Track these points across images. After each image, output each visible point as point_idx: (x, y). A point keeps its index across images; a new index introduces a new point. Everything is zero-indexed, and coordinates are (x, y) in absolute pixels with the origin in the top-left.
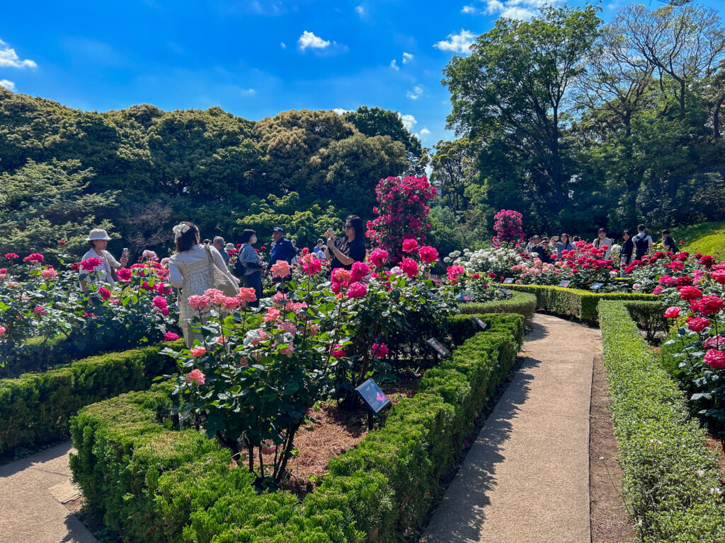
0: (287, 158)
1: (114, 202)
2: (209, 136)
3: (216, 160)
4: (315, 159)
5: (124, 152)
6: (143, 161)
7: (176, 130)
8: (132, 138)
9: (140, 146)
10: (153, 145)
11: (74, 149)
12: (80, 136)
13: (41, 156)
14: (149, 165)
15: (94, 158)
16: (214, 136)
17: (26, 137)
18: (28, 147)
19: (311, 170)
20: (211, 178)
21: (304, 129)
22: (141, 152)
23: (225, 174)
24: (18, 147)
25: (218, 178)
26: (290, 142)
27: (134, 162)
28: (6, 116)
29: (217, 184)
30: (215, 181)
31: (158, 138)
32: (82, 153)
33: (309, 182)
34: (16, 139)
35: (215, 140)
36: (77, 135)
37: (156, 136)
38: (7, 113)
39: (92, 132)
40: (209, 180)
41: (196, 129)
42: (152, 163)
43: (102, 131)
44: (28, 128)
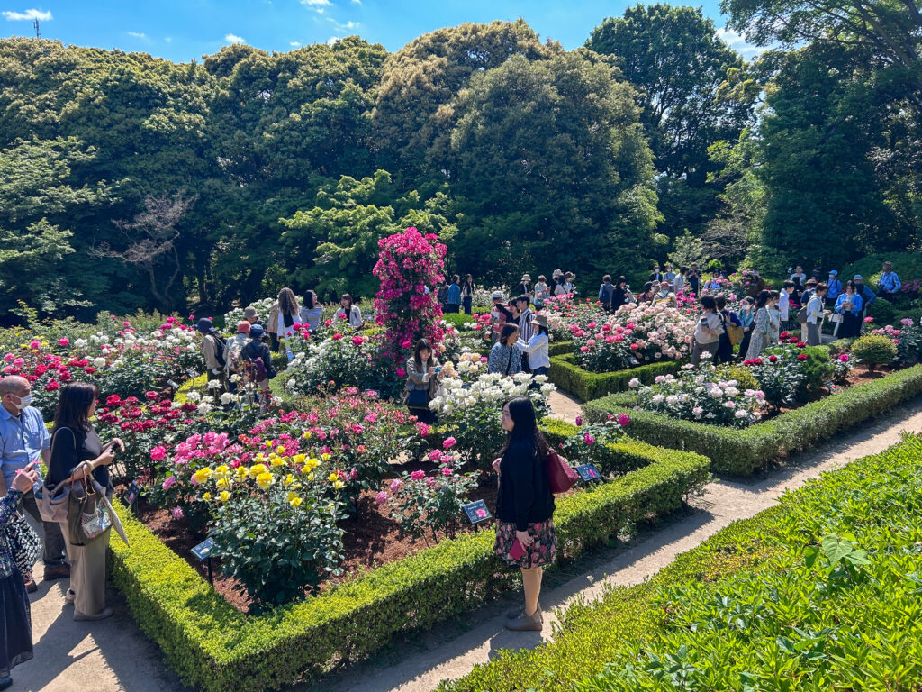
0: (400, 112)
1: (112, 197)
2: (296, 85)
3: (293, 123)
4: (447, 109)
5: (158, 120)
6: (186, 132)
7: (254, 79)
8: (185, 98)
9: (192, 110)
10: (219, 106)
11: (89, 119)
12: (97, 101)
13: (49, 131)
14: (195, 137)
15: (110, 133)
16: (304, 84)
17: (42, 108)
18: (39, 122)
19: (436, 129)
20: (283, 153)
21: (445, 60)
22: (185, 117)
23: (304, 145)
24: (27, 123)
25: (294, 152)
26: (409, 83)
27: (171, 134)
28: (32, 81)
29: (291, 161)
30: (289, 158)
31: (224, 95)
32: (98, 125)
33: (429, 151)
34: (30, 111)
35: (304, 89)
36: (94, 99)
37: (222, 91)
38: (33, 76)
39: (119, 92)
40: (279, 155)
41: (280, 75)
42: (201, 134)
43: (130, 90)
44: (51, 95)
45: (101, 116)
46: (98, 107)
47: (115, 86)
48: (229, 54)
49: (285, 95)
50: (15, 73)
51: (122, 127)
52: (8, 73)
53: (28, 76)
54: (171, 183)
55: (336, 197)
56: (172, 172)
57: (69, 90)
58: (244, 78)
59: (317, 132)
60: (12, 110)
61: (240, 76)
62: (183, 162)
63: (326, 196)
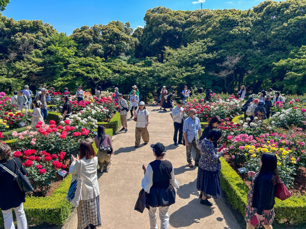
1: (217, 56)
2: (287, 12)
3: (284, 27)
5: (235, 31)
6: (243, 34)
7: (271, 12)
8: (245, 22)
9: (246, 26)
10: (256, 24)
11: (214, 33)
13: (203, 37)
14: (246, 35)
15: (219, 36)
16: (291, 11)
17: (202, 30)
18: (200, 35)
20: (278, 38)
22: (244, 29)
23: (287, 35)
25: (283, 38)
27: (238, 35)
28: (200, 22)
29: (281, 41)
30: (280, 40)
31: (259, 19)
32: (216, 34)
34: (198, 32)
35: (291, 14)
36: (216, 26)
37: (258, 18)
38: (200, 21)
39: (224, 23)
40: (276, 39)
41: (282, 9)
42: (248, 34)
43: (228, 22)
44: (204, 26)
45: (218, 31)
46: (217, 28)
47: (223, 21)
48: (263, 5)
49: (283, 17)
50: (196, 21)
51: (223, 34)
52: (194, 21)
53: (199, 21)
54: (236, 51)
55: (298, 54)
56: (236, 47)
57: (209, 24)
58: (267, 12)
59: (293, 29)
60: (194, 32)
61: (266, 12)
62: (241, 44)
63: (294, 54)
